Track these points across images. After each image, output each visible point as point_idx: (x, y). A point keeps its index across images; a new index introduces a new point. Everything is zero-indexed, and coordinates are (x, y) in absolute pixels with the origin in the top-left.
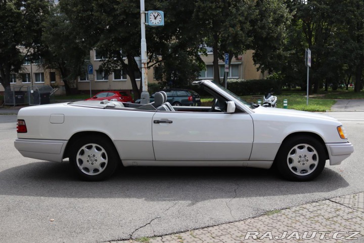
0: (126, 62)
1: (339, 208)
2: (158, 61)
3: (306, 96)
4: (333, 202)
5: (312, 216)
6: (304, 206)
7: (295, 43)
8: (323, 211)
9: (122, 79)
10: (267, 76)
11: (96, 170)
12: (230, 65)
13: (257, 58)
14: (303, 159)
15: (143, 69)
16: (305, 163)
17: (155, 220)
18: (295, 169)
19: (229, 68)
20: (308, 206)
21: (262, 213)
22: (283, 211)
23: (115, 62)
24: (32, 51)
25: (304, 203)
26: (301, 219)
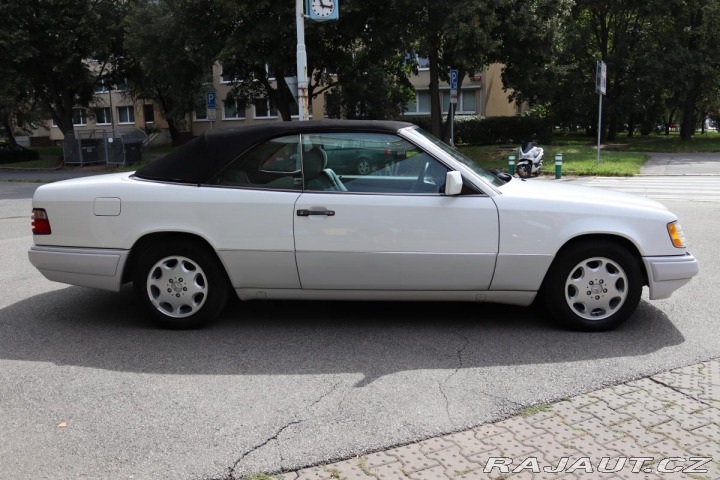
0: (274, 86)
1: (671, 398)
2: (331, 85)
3: (596, 147)
4: (658, 382)
5: (615, 422)
6: (599, 394)
7: (577, 49)
8: (639, 407)
9: (269, 117)
10: (526, 111)
11: (186, 308)
12: (459, 90)
13: (508, 79)
14: (596, 287)
15: (300, 99)
16: (601, 295)
17: (288, 429)
18: (580, 306)
19: (458, 97)
20: (606, 394)
21: (512, 412)
22: (556, 406)
23: (255, 86)
24: (109, 67)
25: (599, 386)
26: (592, 426)
